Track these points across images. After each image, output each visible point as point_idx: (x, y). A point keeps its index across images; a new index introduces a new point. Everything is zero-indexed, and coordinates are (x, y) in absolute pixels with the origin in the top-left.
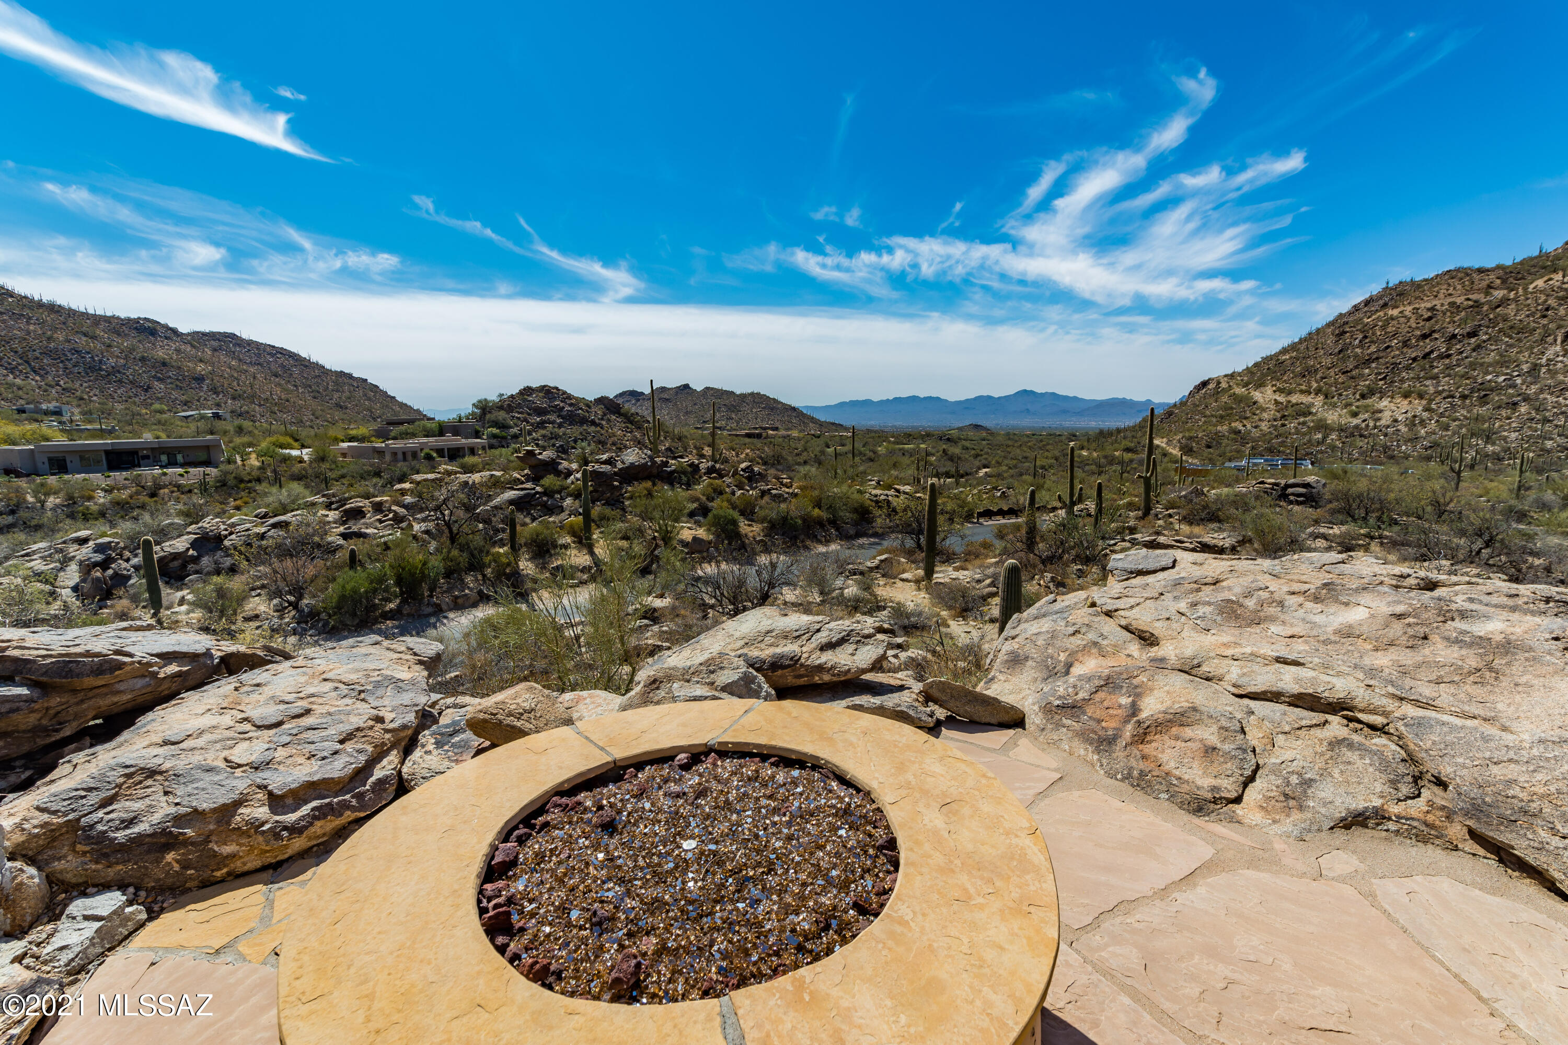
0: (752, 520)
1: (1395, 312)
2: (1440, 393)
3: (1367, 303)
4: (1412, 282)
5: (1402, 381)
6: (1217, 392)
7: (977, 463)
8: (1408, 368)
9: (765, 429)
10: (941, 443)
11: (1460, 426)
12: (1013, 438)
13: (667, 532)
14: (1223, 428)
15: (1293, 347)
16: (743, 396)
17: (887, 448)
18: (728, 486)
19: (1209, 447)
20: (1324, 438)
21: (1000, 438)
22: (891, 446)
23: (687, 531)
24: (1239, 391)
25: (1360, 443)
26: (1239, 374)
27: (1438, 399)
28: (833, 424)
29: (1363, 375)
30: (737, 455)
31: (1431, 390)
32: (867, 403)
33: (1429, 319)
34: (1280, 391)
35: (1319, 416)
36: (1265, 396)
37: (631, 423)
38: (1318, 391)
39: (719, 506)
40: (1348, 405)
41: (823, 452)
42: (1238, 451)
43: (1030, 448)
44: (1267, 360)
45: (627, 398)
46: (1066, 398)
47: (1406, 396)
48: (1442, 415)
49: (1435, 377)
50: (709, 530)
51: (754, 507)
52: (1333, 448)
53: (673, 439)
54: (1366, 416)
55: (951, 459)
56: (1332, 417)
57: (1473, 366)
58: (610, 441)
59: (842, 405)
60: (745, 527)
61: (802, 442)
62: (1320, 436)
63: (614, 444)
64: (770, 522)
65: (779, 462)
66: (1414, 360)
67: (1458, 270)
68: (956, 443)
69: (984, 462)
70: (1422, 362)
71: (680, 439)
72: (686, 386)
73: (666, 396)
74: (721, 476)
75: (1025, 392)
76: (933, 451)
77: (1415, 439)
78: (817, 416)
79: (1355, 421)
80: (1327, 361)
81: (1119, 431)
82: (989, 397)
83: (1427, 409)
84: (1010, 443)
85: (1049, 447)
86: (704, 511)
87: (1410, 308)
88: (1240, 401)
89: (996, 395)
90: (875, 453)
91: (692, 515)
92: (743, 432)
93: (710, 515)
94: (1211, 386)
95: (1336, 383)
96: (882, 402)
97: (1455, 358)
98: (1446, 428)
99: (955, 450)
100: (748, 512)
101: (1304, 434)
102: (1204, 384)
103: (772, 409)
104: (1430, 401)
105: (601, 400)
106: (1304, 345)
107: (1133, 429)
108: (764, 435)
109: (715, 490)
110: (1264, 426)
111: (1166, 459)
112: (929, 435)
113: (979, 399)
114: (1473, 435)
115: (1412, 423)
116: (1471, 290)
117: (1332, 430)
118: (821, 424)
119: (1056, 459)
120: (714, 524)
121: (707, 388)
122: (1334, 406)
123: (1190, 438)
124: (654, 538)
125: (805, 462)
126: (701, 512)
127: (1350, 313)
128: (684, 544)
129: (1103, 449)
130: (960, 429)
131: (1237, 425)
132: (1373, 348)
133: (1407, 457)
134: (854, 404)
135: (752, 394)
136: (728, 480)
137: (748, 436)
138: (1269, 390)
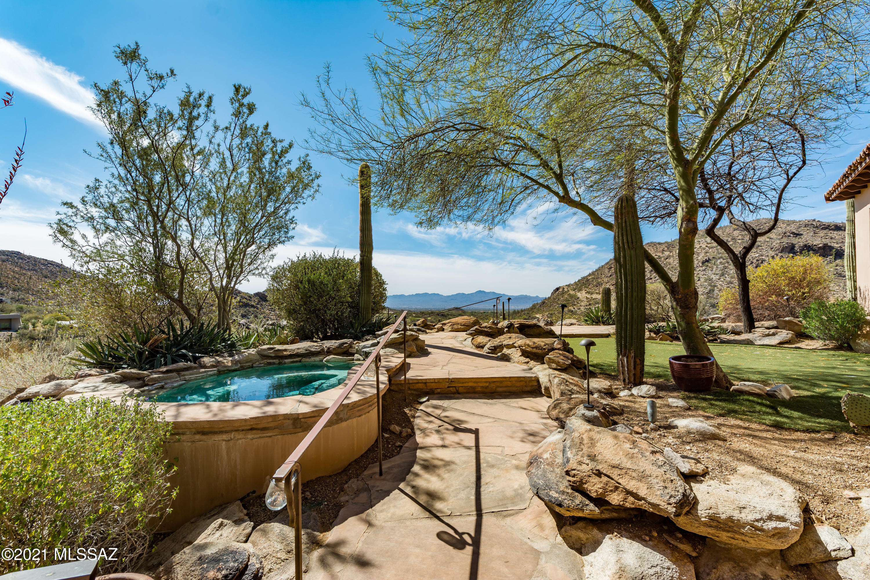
6: (563, 293)
15: (593, 273)
22: (413, 318)
24: (572, 292)
26: (572, 285)
32: (402, 296)
34: (588, 293)
36: (582, 295)
44: (583, 278)
58: (262, 316)
63: (264, 317)
81: (522, 311)
82: (463, 294)
88: (572, 297)
89: (467, 293)
94: (561, 290)
96: (409, 295)
102: (558, 289)
105: (258, 294)
106: (596, 273)
107: (528, 310)
110: (582, 308)
112: (432, 313)
113: (458, 295)
116: (657, 252)
123: (552, 314)
130: (450, 310)
131: (571, 308)
138: (584, 292)
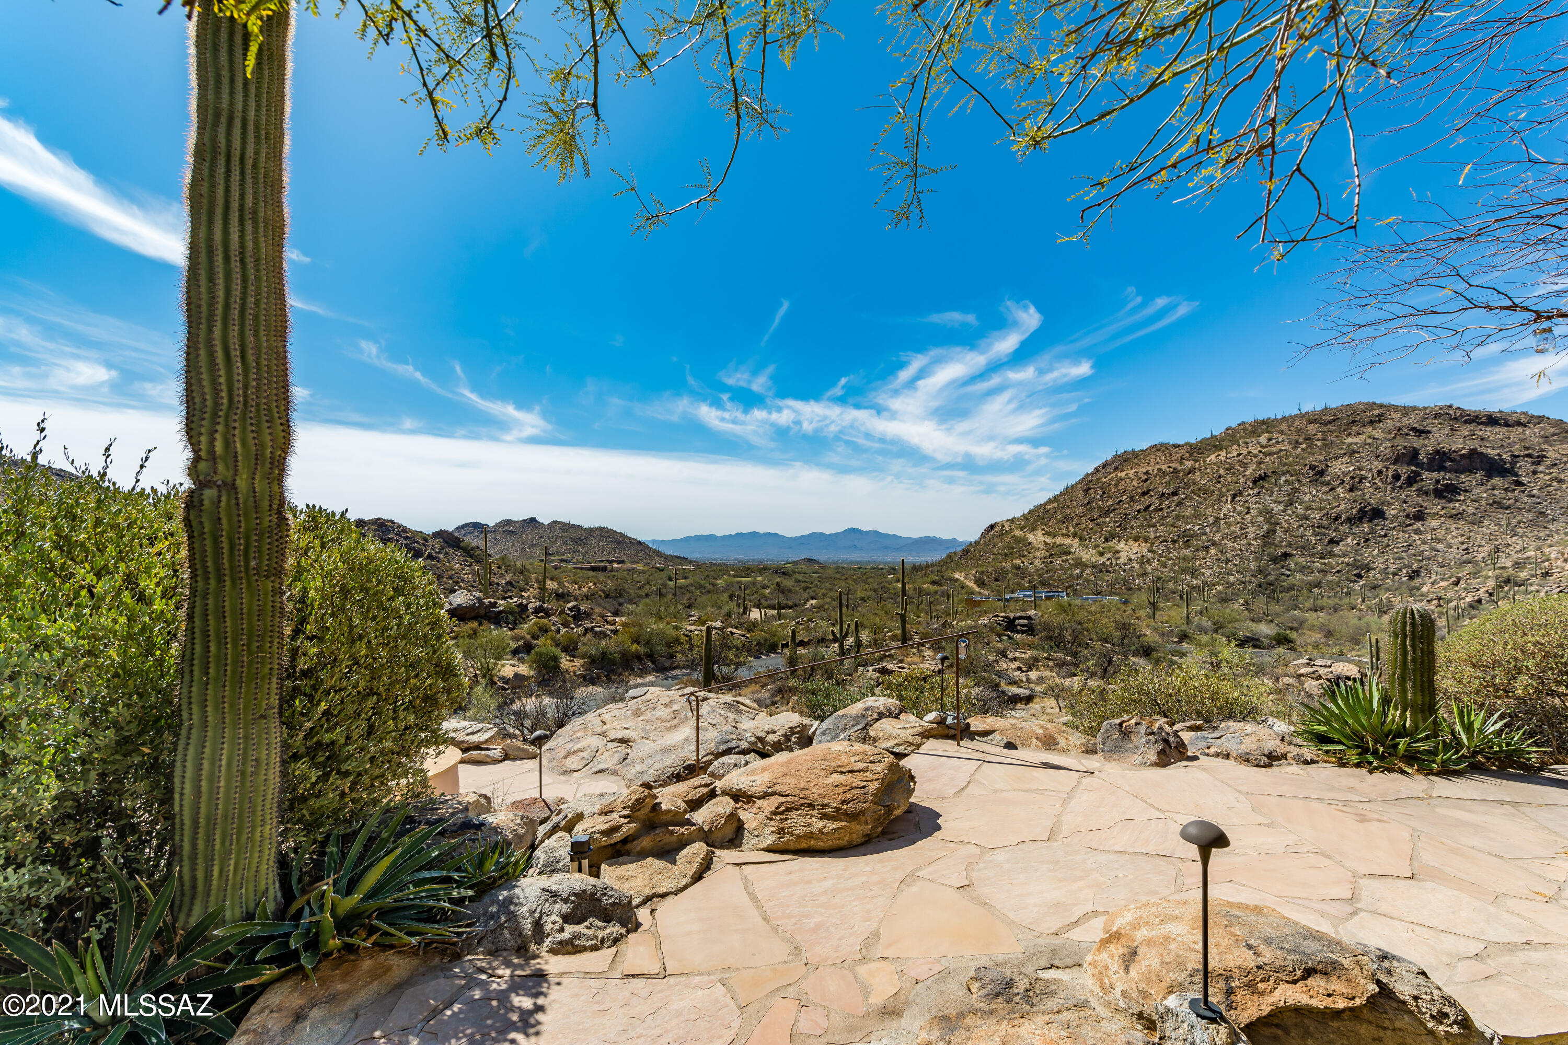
0: (574, 656)
1: (1122, 474)
2: (1158, 538)
3: (1104, 466)
4: (1133, 452)
5: (1132, 528)
6: (1002, 534)
7: (806, 595)
8: (1135, 518)
9: (611, 562)
10: (776, 576)
11: (1174, 565)
12: (841, 571)
13: (489, 669)
14: (1007, 565)
15: (1056, 498)
16: (590, 530)
17: (726, 581)
18: (554, 625)
19: (997, 580)
20: (1081, 573)
21: (830, 572)
22: (730, 579)
23: (508, 669)
24: (1018, 533)
25: (1107, 577)
26: (1018, 519)
27: (1157, 543)
28: (678, 557)
29: (1104, 523)
30: (580, 589)
31: (1152, 535)
32: (711, 538)
33: (1146, 480)
34: (1047, 534)
35: (1077, 555)
36: (1037, 538)
37: (471, 557)
38: (1075, 535)
39: (544, 644)
40: (1097, 546)
41: (665, 585)
42: (1019, 584)
43: (854, 581)
44: (1038, 507)
45: (471, 530)
46: (887, 535)
47: (1136, 540)
48: (1161, 555)
49: (1154, 526)
50: (530, 666)
51: (577, 644)
52: (1088, 581)
53: (514, 573)
54: (1110, 555)
55: (782, 592)
56: (1087, 555)
57: (1178, 517)
58: (447, 575)
59: (688, 539)
60: (565, 662)
61: (646, 576)
62: (1078, 571)
63: (450, 578)
64: (590, 657)
65: (621, 595)
66: (1139, 511)
67: (1161, 445)
68: (790, 576)
69: (813, 594)
70: (1144, 514)
71: (521, 573)
72: (533, 520)
73: (511, 529)
74: (548, 615)
75: (852, 530)
76: (769, 584)
77: (1144, 575)
78: (662, 549)
79: (1103, 560)
80: (1079, 511)
81: (928, 566)
82: (822, 534)
83: (1151, 551)
84: (838, 576)
85: (870, 580)
86: (528, 648)
87: (1132, 472)
88: (1019, 542)
89: (827, 532)
90: (714, 585)
91: (515, 652)
92: (589, 565)
93: (533, 652)
94: (998, 529)
95: (1087, 528)
96: (724, 536)
97: (1165, 511)
98: (1165, 566)
99: (788, 583)
100: (570, 648)
101: (1067, 570)
102: (992, 527)
103: (619, 543)
104: (1152, 544)
105: (440, 534)
106: (1062, 499)
107: (939, 564)
108: (609, 568)
109: (540, 629)
110: (1037, 563)
111: (964, 591)
112: (765, 569)
113: (812, 535)
114: (1183, 571)
115: (1142, 561)
116: (1170, 461)
117: (1087, 566)
118: (666, 558)
119: (875, 591)
120: (535, 661)
121: (555, 522)
122: (1087, 547)
123: (982, 573)
124: (476, 676)
125: (647, 595)
126: (524, 650)
127: (1093, 474)
128: (506, 681)
129: (914, 582)
130: (796, 563)
131: (1017, 562)
132: (1110, 502)
133: (1140, 589)
134: (699, 538)
135: (600, 528)
136: (554, 619)
137: (593, 569)
138: (1039, 533)
